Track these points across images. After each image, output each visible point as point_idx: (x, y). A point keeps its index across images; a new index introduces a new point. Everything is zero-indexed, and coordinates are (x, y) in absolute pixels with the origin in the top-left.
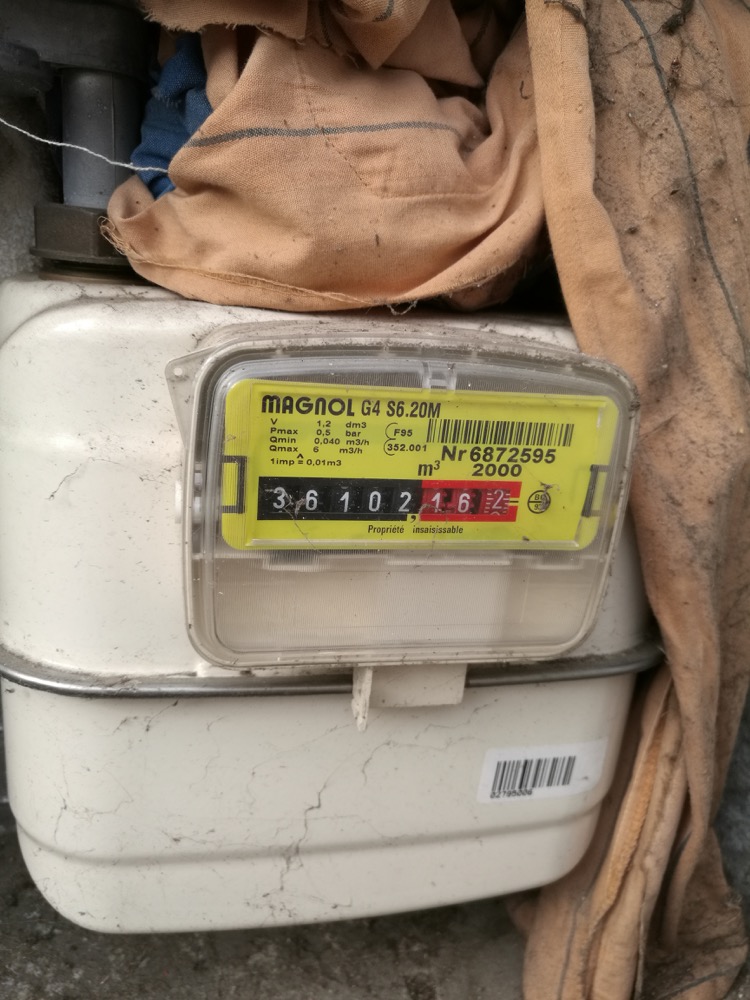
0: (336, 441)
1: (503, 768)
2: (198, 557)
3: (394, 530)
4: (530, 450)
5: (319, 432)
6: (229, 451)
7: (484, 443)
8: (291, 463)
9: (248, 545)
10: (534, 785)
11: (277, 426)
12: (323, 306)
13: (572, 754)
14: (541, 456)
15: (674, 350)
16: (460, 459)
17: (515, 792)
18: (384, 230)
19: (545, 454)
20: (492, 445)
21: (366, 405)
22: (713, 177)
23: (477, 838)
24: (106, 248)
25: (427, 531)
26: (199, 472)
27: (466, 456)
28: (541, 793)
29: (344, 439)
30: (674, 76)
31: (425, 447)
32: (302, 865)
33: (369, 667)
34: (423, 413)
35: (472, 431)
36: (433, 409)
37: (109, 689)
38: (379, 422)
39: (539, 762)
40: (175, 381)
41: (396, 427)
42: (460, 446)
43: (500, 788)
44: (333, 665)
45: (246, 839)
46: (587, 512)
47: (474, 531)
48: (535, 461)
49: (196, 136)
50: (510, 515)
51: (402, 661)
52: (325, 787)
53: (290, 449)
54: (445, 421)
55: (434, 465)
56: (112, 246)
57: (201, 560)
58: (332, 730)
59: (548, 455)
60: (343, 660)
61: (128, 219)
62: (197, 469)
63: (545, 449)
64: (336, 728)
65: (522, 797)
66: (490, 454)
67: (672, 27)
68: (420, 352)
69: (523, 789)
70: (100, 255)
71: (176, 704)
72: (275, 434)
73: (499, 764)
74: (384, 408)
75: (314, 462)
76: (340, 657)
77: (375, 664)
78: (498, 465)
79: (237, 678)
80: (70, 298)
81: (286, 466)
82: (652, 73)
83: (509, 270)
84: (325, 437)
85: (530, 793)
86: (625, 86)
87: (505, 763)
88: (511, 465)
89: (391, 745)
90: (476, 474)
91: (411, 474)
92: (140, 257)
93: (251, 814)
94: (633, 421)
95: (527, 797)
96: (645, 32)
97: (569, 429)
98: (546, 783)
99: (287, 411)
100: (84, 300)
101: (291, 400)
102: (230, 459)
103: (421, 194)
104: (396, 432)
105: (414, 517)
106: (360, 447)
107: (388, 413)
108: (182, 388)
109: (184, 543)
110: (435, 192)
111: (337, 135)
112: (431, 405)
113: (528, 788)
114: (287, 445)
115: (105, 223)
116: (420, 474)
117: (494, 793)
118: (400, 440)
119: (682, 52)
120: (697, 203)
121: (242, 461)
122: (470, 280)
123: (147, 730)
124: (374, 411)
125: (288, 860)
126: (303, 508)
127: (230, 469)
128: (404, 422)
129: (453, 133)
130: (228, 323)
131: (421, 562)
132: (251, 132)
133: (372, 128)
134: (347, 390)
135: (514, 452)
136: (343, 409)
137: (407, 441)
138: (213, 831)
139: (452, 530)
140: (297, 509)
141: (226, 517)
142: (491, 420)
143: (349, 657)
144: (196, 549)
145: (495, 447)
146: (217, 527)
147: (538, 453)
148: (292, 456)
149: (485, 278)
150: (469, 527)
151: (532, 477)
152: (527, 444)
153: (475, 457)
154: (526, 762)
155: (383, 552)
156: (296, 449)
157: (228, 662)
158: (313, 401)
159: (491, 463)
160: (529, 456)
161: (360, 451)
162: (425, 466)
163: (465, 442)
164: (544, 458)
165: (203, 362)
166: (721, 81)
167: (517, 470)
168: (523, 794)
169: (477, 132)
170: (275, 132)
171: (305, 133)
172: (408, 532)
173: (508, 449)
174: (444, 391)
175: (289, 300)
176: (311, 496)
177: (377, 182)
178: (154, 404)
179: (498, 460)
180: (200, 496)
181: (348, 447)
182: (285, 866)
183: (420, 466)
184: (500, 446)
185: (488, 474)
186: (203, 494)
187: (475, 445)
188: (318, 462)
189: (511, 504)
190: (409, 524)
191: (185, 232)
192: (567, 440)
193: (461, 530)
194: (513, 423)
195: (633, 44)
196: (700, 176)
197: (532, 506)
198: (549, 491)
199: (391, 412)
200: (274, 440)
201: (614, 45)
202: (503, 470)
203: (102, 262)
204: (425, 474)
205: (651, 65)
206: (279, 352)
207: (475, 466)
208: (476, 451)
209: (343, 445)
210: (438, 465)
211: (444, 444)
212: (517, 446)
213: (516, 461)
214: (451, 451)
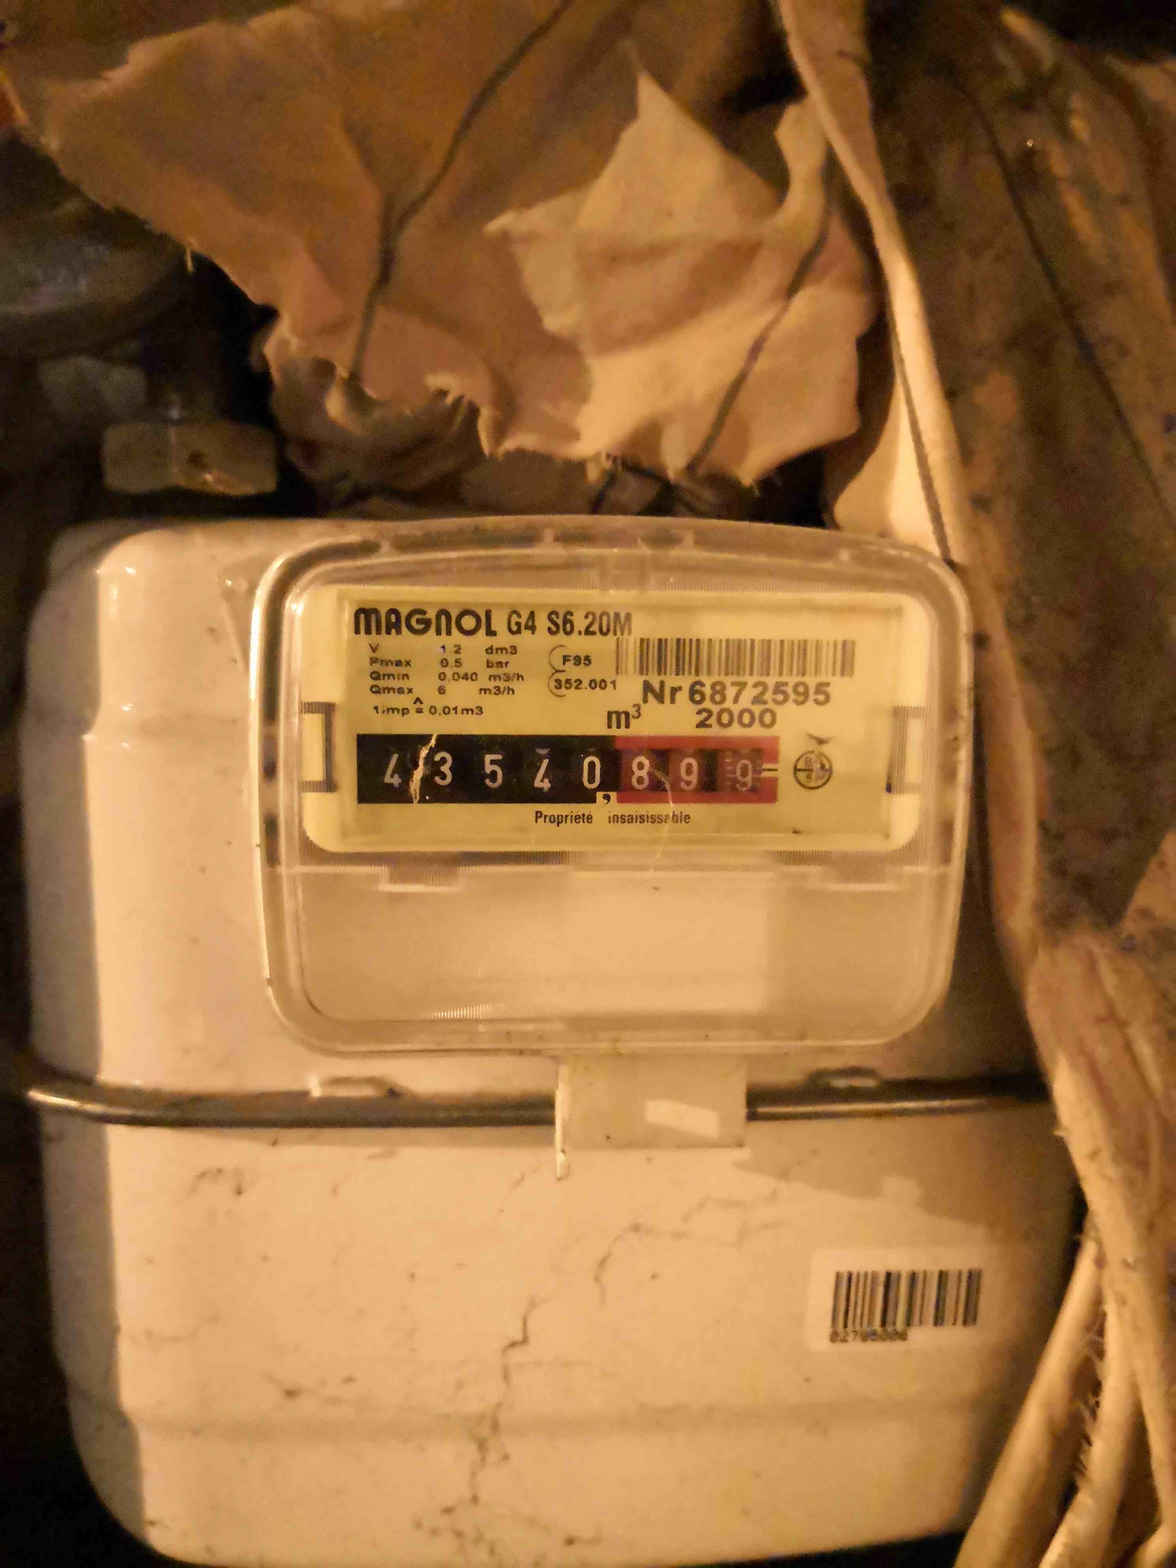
0: (472, 677)
1: (847, 1284)
3: (577, 819)
4: (786, 684)
5: (444, 663)
7: (709, 674)
8: (405, 711)
10: (908, 1323)
11: (380, 655)
13: (974, 1266)
14: (806, 694)
17: (874, 1333)
19: (812, 690)
20: (723, 678)
21: (514, 618)
23: (818, 1424)
25: (631, 819)
27: (683, 697)
28: (923, 1337)
29: (484, 673)
30: (1026, 166)
31: (614, 682)
32: (506, 1456)
33: (561, 1059)
34: (605, 629)
35: (687, 655)
36: (620, 622)
37: (169, 1113)
38: (536, 646)
39: (913, 1276)
41: (563, 651)
42: (671, 681)
43: (845, 1326)
45: (406, 1398)
47: (708, 820)
48: (796, 702)
50: (766, 792)
52: (532, 1305)
54: (642, 640)
55: (632, 712)
59: (818, 691)
63: (811, 681)
65: (889, 1344)
66: (722, 693)
69: (890, 1329)
71: (276, 1143)
72: (377, 667)
73: (838, 1276)
74: (542, 622)
78: (736, 711)
81: (397, 716)
84: (455, 669)
85: (903, 1336)
87: (850, 1276)
88: (757, 709)
89: (644, 1233)
90: (702, 724)
91: (596, 727)
95: (897, 1346)
97: (846, 651)
98: (931, 1320)
99: (393, 631)
101: (397, 614)
102: (313, 708)
104: (565, 659)
105: (607, 797)
106: (510, 684)
107: (549, 629)
112: (617, 615)
113: (900, 1326)
114: (396, 684)
116: (609, 726)
117: (836, 1334)
118: (573, 672)
121: (328, 711)
123: (239, 1193)
124: (527, 627)
125: (482, 1446)
127: (314, 723)
128: (577, 644)
134: (483, 591)
135: (760, 689)
136: (479, 625)
137: (584, 673)
138: (350, 1380)
139: (672, 818)
141: (308, 798)
142: (716, 636)
145: (728, 680)
147: (801, 689)
148: (406, 701)
150: (699, 812)
151: (794, 727)
152: (781, 674)
153: (697, 697)
154: (889, 1275)
156: (410, 691)
158: (431, 614)
159: (725, 706)
160: (784, 693)
161: (511, 690)
162: (618, 714)
163: (677, 673)
164: (812, 696)
165: (270, 566)
167: (768, 718)
168: (891, 1339)
172: (599, 823)
173: (750, 684)
179: (736, 701)
181: (491, 685)
182: (478, 1457)
183: (610, 714)
184: (736, 679)
185: (720, 723)
187: (693, 678)
188: (446, 711)
189: (766, 775)
190: (602, 808)
192: (845, 667)
193: (687, 818)
197: (802, 776)
198: (826, 750)
199: (554, 628)
200: (375, 676)
202: (746, 718)
204: (619, 727)
206: (385, 547)
207: (699, 712)
208: (698, 687)
209: (483, 682)
210: (638, 711)
211: (644, 678)
212: (764, 679)
213: (765, 703)
214: (657, 686)
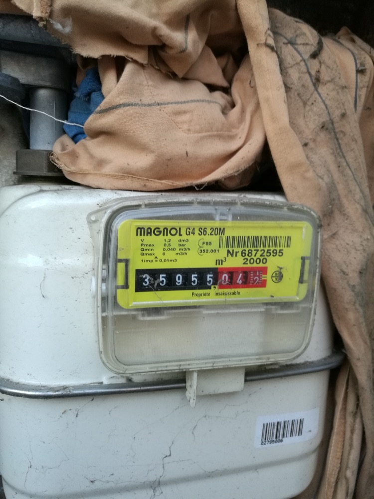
0: (174, 249)
1: (266, 427)
2: (104, 314)
3: (205, 295)
4: (270, 250)
5: (165, 245)
6: (120, 257)
7: (247, 247)
8: (152, 261)
9: (130, 306)
10: (283, 437)
11: (144, 243)
12: (162, 187)
13: (302, 418)
14: (276, 253)
15: (334, 200)
16: (236, 256)
17: (273, 441)
18: (190, 149)
19: (278, 251)
20: (252, 248)
21: (188, 230)
22: (341, 120)
23: (256, 470)
24: (52, 167)
25: (222, 294)
26: (104, 269)
27: (239, 254)
28: (287, 440)
29: (178, 248)
30: (317, 77)
31: (218, 250)
32: (162, 493)
33: (195, 371)
34: (216, 233)
35: (241, 241)
36: (221, 231)
37: (57, 393)
38: (195, 239)
39: (285, 422)
40: (91, 223)
41: (203, 241)
42: (236, 249)
43: (265, 439)
44: (176, 371)
45: (131, 478)
46: (301, 281)
47: (246, 294)
48: (273, 255)
49: (98, 109)
50: (263, 284)
51: (213, 366)
52: (173, 443)
53: (151, 254)
54: (227, 237)
55: (224, 260)
56: (55, 165)
57: (106, 316)
58: (176, 409)
59: (280, 252)
60: (182, 367)
61: (63, 152)
62: (104, 268)
63: (278, 249)
64: (178, 408)
65: (277, 444)
66: (251, 253)
67: (314, 56)
68: (212, 203)
69: (278, 439)
70: (49, 172)
71: (93, 400)
72: (143, 247)
73: (264, 425)
74: (197, 231)
75: (163, 260)
76: (180, 365)
77: (199, 369)
78: (255, 258)
79: (125, 383)
80: (34, 191)
81: (149, 263)
82: (307, 76)
83: (250, 167)
84: (168, 247)
85: (281, 441)
86: (296, 82)
87: (267, 424)
88: (261, 258)
89: (207, 417)
90: (244, 263)
91: (211, 264)
92: (70, 170)
93: (134, 462)
94: (319, 234)
95: (280, 443)
96: (303, 58)
97: (289, 239)
98: (289, 436)
99: (149, 235)
100: (41, 191)
101: (151, 229)
102: (121, 261)
103: (206, 132)
104: (203, 243)
105: (215, 287)
106: (186, 252)
107: (199, 234)
108: (95, 226)
109: (98, 307)
110: (212, 131)
111: (165, 106)
112: (220, 229)
113: (280, 438)
114: (149, 252)
115: (52, 155)
116: (216, 264)
117: (263, 442)
118: (205, 247)
119: (320, 67)
120: (335, 132)
121: (127, 262)
122: (232, 172)
123: (77, 416)
124: (192, 233)
125: (154, 490)
126: (158, 285)
127: (121, 266)
128: (207, 238)
129: (218, 105)
130: (115, 198)
131: (220, 311)
132: (125, 105)
133: (181, 103)
134: (179, 223)
135: (263, 252)
136: (177, 232)
137: (209, 248)
138: (112, 475)
139: (234, 293)
140: (155, 285)
141: (119, 291)
142: (250, 235)
143: (185, 366)
144: (103, 310)
145: (253, 249)
146: (115, 298)
147: (275, 252)
148: (152, 258)
149: (239, 171)
150: (243, 291)
151: (272, 264)
152: (269, 247)
153: (244, 255)
154: (278, 423)
155: (200, 307)
156: (154, 254)
157: (121, 372)
158: (162, 229)
159: (252, 257)
160: (270, 253)
161: (186, 254)
162: (219, 260)
163: (238, 247)
164: (278, 253)
165: (105, 212)
166: (340, 78)
167: (265, 261)
168: (278, 442)
169: (229, 106)
170: (136, 105)
171: (150, 105)
172: (212, 295)
173: (260, 250)
174: (226, 221)
175: (145, 185)
176: (162, 277)
177: (185, 127)
178: (79, 240)
179: (255, 256)
180: (105, 282)
181: (180, 252)
182: (153, 494)
183: (217, 261)
184: (256, 249)
185: (250, 263)
186: (107, 281)
187: (243, 249)
188: (165, 260)
189: (263, 279)
190: (213, 291)
191: (92, 156)
192: (288, 244)
193: (239, 293)
194: (261, 237)
195: (298, 64)
196: (335, 120)
197: (274, 279)
198: (282, 271)
199: (200, 233)
200: (143, 250)
201: (289, 64)
202: (258, 261)
203: (50, 175)
204: (219, 264)
205: (306, 73)
206: (143, 206)
207: (244, 259)
208: (244, 251)
209: (177, 251)
210: (225, 259)
211: (228, 249)
212: (264, 249)
213: (264, 256)
214: (231, 252)
